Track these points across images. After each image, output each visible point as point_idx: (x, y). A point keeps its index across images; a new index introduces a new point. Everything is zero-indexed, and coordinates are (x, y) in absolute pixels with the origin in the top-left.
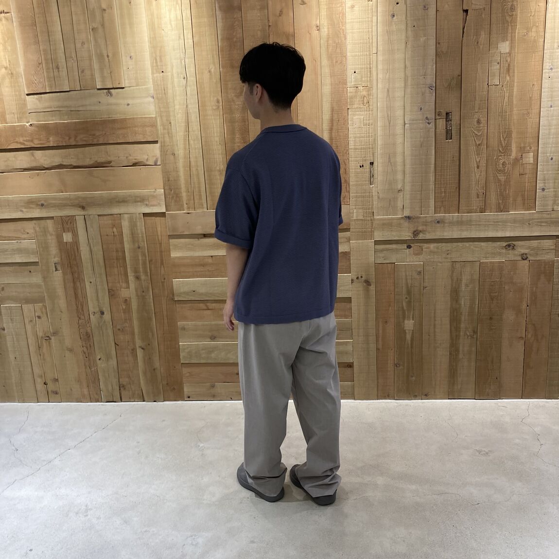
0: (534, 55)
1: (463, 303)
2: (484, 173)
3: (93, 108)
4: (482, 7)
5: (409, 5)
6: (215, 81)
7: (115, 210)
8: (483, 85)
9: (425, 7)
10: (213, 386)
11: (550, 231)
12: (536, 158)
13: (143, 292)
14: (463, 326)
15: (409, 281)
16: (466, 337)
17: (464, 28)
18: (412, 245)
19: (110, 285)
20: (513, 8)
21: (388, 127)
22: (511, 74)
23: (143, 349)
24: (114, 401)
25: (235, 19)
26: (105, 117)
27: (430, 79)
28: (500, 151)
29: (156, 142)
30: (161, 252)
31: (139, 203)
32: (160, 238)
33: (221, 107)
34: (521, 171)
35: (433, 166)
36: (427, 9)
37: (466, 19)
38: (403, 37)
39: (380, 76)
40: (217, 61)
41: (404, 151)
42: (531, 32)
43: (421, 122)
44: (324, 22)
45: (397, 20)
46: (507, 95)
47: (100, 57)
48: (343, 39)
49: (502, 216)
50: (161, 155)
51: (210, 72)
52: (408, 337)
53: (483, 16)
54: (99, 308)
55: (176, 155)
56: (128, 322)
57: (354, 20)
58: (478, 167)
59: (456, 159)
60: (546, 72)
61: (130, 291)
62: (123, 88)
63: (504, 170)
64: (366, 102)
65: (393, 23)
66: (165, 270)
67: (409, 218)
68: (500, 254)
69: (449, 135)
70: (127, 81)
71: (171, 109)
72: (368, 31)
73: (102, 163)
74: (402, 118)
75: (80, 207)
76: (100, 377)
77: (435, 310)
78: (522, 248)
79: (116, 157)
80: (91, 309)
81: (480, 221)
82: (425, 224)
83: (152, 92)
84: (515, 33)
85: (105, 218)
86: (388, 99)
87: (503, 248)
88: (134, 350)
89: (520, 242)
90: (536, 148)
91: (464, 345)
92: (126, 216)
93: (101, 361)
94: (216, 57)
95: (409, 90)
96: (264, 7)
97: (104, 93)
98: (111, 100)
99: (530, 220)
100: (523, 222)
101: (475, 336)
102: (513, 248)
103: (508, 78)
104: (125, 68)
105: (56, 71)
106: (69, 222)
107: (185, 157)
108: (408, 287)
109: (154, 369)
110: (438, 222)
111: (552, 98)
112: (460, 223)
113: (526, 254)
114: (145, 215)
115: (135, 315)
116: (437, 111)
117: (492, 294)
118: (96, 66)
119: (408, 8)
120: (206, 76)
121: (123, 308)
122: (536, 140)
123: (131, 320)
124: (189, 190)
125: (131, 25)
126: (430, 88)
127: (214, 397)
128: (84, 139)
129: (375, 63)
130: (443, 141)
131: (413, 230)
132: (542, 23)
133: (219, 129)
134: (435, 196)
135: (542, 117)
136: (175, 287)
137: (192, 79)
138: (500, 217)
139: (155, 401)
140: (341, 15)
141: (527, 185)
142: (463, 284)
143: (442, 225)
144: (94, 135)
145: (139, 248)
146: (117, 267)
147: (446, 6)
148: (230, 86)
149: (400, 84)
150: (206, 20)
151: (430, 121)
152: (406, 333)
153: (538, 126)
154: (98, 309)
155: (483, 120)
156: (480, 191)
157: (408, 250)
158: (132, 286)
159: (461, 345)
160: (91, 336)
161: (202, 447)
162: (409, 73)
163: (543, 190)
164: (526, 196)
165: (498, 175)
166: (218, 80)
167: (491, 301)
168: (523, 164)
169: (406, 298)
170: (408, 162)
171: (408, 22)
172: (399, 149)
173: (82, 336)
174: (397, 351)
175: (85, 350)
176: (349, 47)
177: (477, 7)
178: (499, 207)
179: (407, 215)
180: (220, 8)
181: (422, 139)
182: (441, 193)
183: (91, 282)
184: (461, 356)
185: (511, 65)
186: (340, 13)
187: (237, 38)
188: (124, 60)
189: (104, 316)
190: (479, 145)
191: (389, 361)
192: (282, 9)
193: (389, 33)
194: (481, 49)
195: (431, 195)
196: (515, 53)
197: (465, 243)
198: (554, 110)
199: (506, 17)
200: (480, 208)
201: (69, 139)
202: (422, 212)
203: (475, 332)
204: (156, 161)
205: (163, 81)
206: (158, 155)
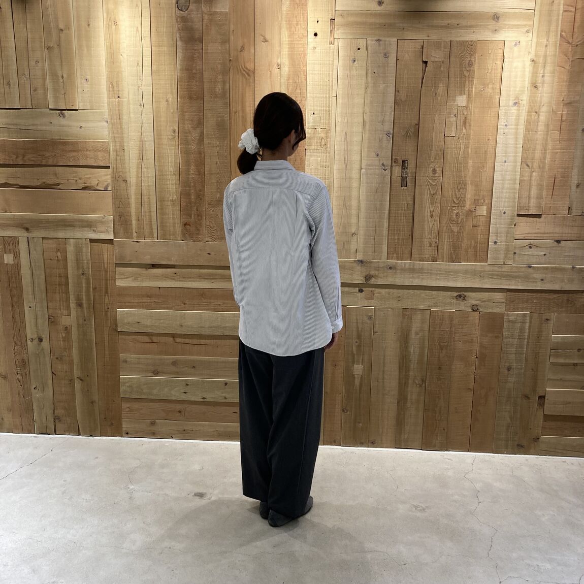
0: (490, 111)
1: (412, 351)
2: (437, 223)
3: (44, 128)
4: (440, 60)
5: (370, 52)
6: (172, 111)
7: (61, 234)
8: (440, 136)
9: (385, 55)
10: (153, 423)
11: (501, 284)
12: (489, 211)
13: (85, 320)
14: (411, 373)
15: (360, 326)
16: (415, 385)
17: (423, 79)
18: (363, 289)
19: (50, 311)
20: (470, 64)
21: (345, 171)
22: (467, 127)
23: (81, 380)
24: (48, 432)
25: (195, 50)
26: (56, 138)
27: (388, 127)
28: (453, 201)
29: (108, 167)
30: (106, 280)
31: (86, 229)
32: (106, 266)
33: (177, 138)
34: (475, 223)
35: (387, 212)
36: (388, 57)
37: (425, 70)
38: (364, 81)
39: (339, 119)
40: (175, 91)
41: (359, 195)
42: (488, 88)
43: (377, 167)
44: (285, 61)
45: (357, 65)
46: (463, 147)
47: (54, 75)
48: (303, 79)
49: (454, 266)
50: (113, 181)
51: (167, 101)
52: (357, 382)
53: (442, 69)
54: (38, 335)
55: (128, 183)
56: (67, 351)
57: (315, 62)
58: (431, 216)
59: (410, 207)
60: (501, 128)
61: (70, 319)
62: (77, 110)
63: (458, 221)
64: (324, 144)
65: (354, 68)
66: (109, 299)
67: (361, 262)
68: (450, 304)
69: (404, 182)
70: (81, 104)
71: (125, 135)
72: (329, 74)
73: (50, 185)
74: (359, 162)
75: (24, 228)
76: (35, 407)
77: (384, 356)
78: (473, 298)
79: (66, 179)
80: (29, 336)
81: (431, 270)
82: (378, 269)
83: (106, 116)
84: (472, 87)
85: (50, 241)
86: (346, 142)
87: (453, 298)
88: (71, 381)
89: (470, 293)
90: (490, 202)
91: (413, 393)
92: (72, 240)
93: (36, 391)
94: (174, 87)
95: (367, 135)
96: (226, 41)
97: (57, 114)
98: (63, 121)
99: (481, 272)
100: (474, 274)
101: (424, 385)
102: (464, 299)
103: (464, 131)
104: (80, 90)
105: (6, 87)
106: (12, 243)
107: (137, 185)
108: (358, 331)
109: (92, 402)
110: (390, 268)
111: (506, 153)
112: (412, 270)
113: (476, 306)
114: (92, 241)
115: (75, 345)
116: (394, 158)
117: (441, 344)
118: (49, 86)
119: (369, 55)
120: (163, 104)
121: (63, 337)
122: (490, 193)
123: (70, 348)
124: (140, 218)
125: (89, 47)
126: (388, 134)
127: (154, 435)
128: (32, 159)
129: (334, 105)
130: (398, 189)
131: (365, 274)
132: (499, 81)
133: (173, 159)
134: (388, 242)
135: (497, 172)
136: (119, 317)
137: (148, 107)
138: (452, 267)
139: (91, 436)
140: (302, 56)
141: (479, 237)
142: (413, 331)
143: (394, 271)
144: (44, 156)
145: (83, 274)
146: (59, 293)
147: (407, 55)
148: (187, 117)
149: (358, 129)
150: (166, 49)
151: (386, 168)
152: (354, 377)
153: (491, 180)
154: (36, 336)
155: (439, 170)
156: (433, 240)
157: (360, 294)
158: (73, 313)
159: (409, 393)
160: (27, 364)
161: (132, 489)
162: (367, 119)
163: (495, 243)
164: (478, 248)
165: (451, 225)
166: (176, 110)
167: (441, 351)
168: (477, 216)
169: (356, 342)
170: (363, 206)
171: (369, 68)
172: (355, 193)
173: (17, 363)
174: (345, 396)
175: (20, 377)
176: (309, 88)
177: (437, 60)
178: (452, 257)
179: (360, 259)
180: (180, 38)
181: (377, 185)
182: (394, 239)
183: (30, 307)
184: (409, 405)
185: (468, 118)
186: (302, 53)
187: (196, 70)
188: (80, 82)
189: (42, 343)
190: (433, 194)
191: (337, 406)
192: (244, 45)
193: (349, 77)
194: (439, 100)
195: (384, 240)
196: (472, 107)
197: (416, 291)
198: (507, 165)
199: (464, 72)
200: (433, 257)
201: (17, 157)
202: (375, 257)
203: (424, 381)
204: (107, 186)
205: (119, 106)
206: (109, 181)
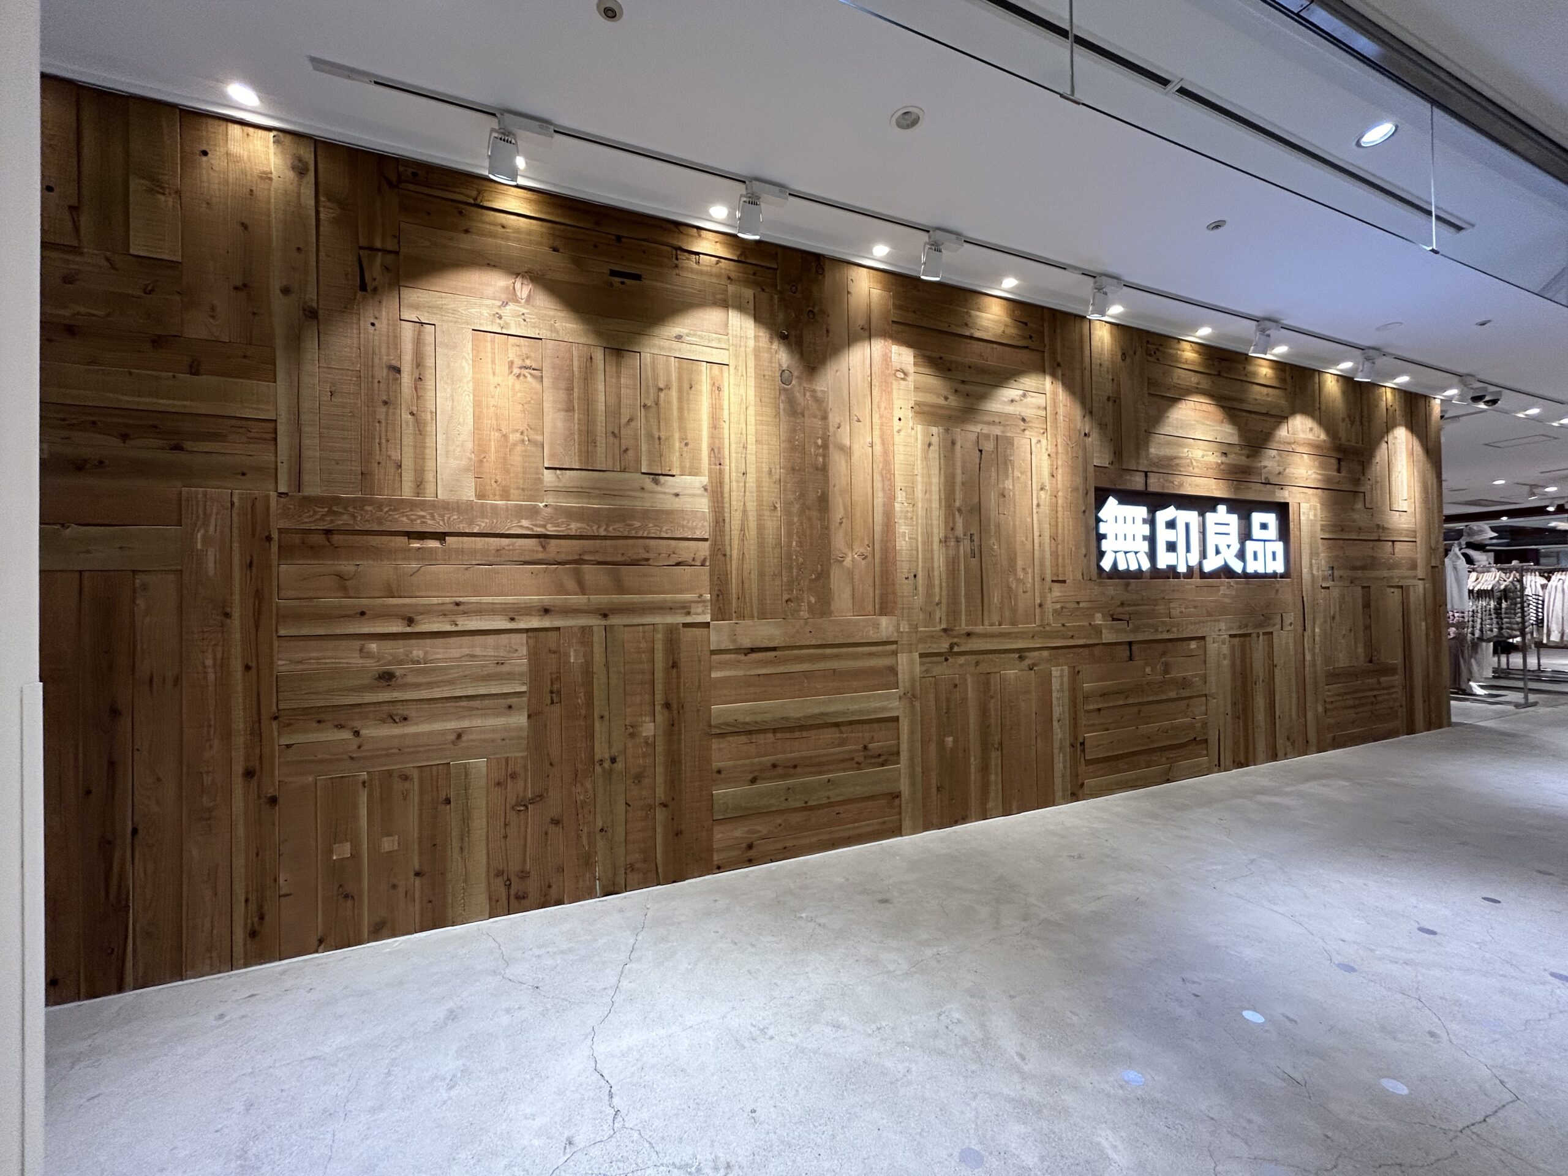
0: (1026, 493)
3: (635, 494)
4: (991, 450)
9: (953, 442)
10: (750, 847)
11: (1046, 643)
13: (673, 725)
15: (949, 696)
16: (993, 750)
17: (980, 464)
18: (948, 658)
19: (628, 719)
20: (1011, 456)
21: (927, 543)
23: (666, 806)
25: (798, 423)
27: (958, 504)
29: (705, 540)
30: (700, 672)
31: (679, 611)
32: (700, 654)
34: (1025, 589)
35: (963, 581)
36: (955, 444)
37: (981, 457)
38: (937, 464)
40: (778, 461)
41: (940, 566)
42: (1023, 475)
43: (953, 540)
44: (876, 440)
45: (932, 449)
46: (1012, 523)
47: (650, 436)
48: (891, 458)
50: (711, 555)
52: (948, 754)
53: (993, 457)
54: (610, 753)
55: (729, 557)
56: (648, 770)
57: (901, 443)
59: (980, 575)
60: (1034, 508)
61: (654, 727)
62: (673, 476)
63: (1014, 588)
64: (910, 517)
65: (929, 451)
66: (701, 695)
67: (946, 630)
68: (1014, 667)
69: (973, 554)
70: (678, 469)
73: (637, 559)
74: (938, 535)
75: (600, 614)
77: (969, 724)
78: (1030, 658)
79: (657, 554)
80: (598, 757)
82: (959, 636)
83: (705, 483)
84: (1014, 474)
85: (634, 629)
87: (1016, 659)
88: (651, 810)
89: (1028, 654)
92: (660, 626)
93: (603, 833)
94: (778, 456)
95: (942, 511)
96: (824, 417)
97: (650, 478)
98: (659, 489)
99: (1033, 633)
100: (1028, 635)
102: (1024, 660)
104: (676, 454)
105: (590, 445)
107: (738, 559)
109: (677, 835)
110: (969, 635)
112: (985, 636)
113: (1032, 664)
114: (686, 625)
116: (964, 531)
118: (643, 447)
122: (1033, 563)
123: (652, 766)
126: (958, 511)
127: (750, 862)
128: (618, 529)
130: (969, 559)
131: (949, 642)
133: (776, 528)
135: (1036, 544)
136: (714, 716)
137: (753, 476)
138: (1013, 630)
139: (674, 882)
140: (890, 437)
141: (1028, 602)
143: (972, 637)
144: (633, 526)
145: (673, 667)
147: (967, 444)
148: (789, 488)
149: (936, 505)
150: (770, 419)
151: (960, 540)
152: (946, 749)
153: (1033, 551)
154: (607, 755)
155: (996, 543)
156: (998, 605)
157: (945, 663)
158: (659, 718)
161: (807, 917)
163: (1040, 606)
164: (1029, 612)
166: (777, 481)
168: (1024, 583)
169: (945, 713)
170: (943, 576)
171: (940, 453)
172: (936, 564)
173: (578, 799)
174: (938, 773)
175: (581, 818)
176: (897, 467)
178: (1011, 621)
179: (944, 628)
182: (970, 606)
183: (602, 717)
184: (990, 770)
185: (1013, 499)
187: (799, 442)
188: (678, 445)
189: (615, 764)
190: (996, 564)
191: (933, 785)
192: (841, 423)
193: (927, 459)
194: (992, 483)
196: (1014, 489)
197: (989, 656)
199: (1008, 461)
200: (999, 622)
202: (956, 625)
203: (1000, 744)
204: (704, 560)
205: (720, 473)
206: (707, 554)
